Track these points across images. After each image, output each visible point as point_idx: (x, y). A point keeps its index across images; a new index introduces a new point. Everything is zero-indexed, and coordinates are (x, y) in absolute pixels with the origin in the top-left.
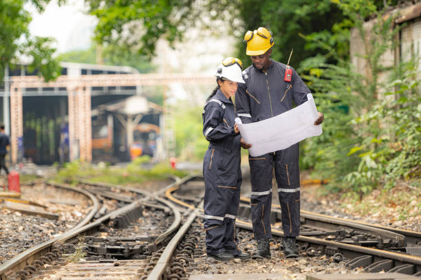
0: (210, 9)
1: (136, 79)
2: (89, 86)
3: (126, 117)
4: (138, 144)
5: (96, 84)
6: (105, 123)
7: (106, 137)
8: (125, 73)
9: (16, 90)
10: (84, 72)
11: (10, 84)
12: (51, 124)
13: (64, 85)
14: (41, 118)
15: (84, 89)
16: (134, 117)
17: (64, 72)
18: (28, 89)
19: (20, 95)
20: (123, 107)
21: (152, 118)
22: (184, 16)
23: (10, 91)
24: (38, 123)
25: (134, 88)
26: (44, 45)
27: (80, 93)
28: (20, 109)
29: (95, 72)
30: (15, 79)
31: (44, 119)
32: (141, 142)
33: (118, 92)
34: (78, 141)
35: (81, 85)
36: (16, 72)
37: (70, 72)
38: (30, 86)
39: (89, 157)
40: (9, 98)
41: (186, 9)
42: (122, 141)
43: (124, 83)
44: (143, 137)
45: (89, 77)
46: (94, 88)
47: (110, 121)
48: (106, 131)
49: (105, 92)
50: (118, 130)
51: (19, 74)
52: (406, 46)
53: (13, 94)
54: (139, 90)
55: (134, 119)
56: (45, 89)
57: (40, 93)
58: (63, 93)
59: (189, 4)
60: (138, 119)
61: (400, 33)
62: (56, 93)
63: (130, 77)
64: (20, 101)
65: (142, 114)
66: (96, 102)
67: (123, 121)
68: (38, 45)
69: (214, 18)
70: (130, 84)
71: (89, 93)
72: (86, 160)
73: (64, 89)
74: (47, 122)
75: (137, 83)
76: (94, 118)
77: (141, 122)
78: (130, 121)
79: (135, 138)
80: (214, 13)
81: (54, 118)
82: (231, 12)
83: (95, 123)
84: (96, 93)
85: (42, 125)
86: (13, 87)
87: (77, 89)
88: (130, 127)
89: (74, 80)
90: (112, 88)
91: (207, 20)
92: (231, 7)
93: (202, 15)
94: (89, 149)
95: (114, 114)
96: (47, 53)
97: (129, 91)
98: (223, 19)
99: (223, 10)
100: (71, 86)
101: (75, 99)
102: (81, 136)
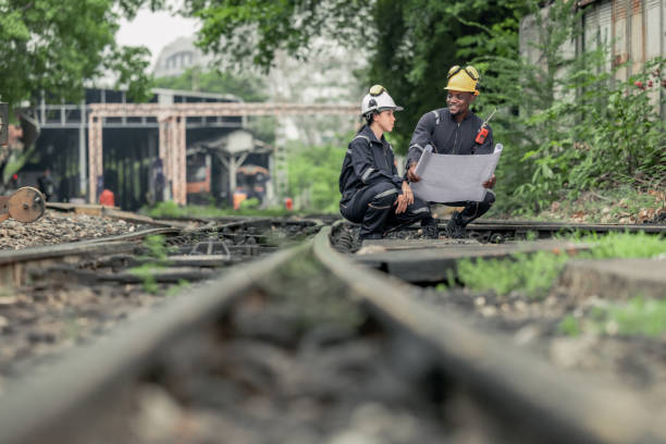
0: (338, 15)
1: (241, 108)
2: (183, 115)
3: (228, 156)
4: (242, 191)
5: (192, 113)
6: (203, 163)
7: (204, 180)
8: (229, 101)
9: (95, 119)
10: (178, 99)
11: (88, 112)
12: (137, 165)
13: (154, 114)
14: (123, 158)
15: (179, 119)
16: (236, 156)
17: (155, 99)
18: (109, 119)
19: (100, 125)
20: (224, 145)
21: (259, 158)
22: (306, 22)
23: (87, 121)
24: (121, 164)
25: (238, 119)
26: (134, 58)
27: (174, 124)
28: (100, 143)
29: (191, 100)
30: (94, 106)
31: (127, 160)
32: (245, 187)
33: (219, 124)
34: (170, 184)
35: (175, 114)
36: (93, 96)
37: (161, 99)
38: (112, 115)
39: (184, 202)
40: (87, 130)
41: (309, 13)
42: (224, 186)
43: (226, 113)
44: (248, 181)
45: (183, 106)
46: (190, 120)
47: (208, 161)
48: (204, 172)
49: (203, 124)
50: (218, 172)
51: (99, 101)
52: (590, 34)
53: (91, 125)
54: (245, 124)
55: (237, 159)
56: (130, 119)
57: (124, 124)
58: (151, 125)
59: (312, 8)
61: (583, 18)
62: (144, 124)
63: (234, 106)
64: (100, 133)
65: (247, 151)
66: (193, 137)
67: (224, 162)
68: (127, 58)
69: (341, 25)
70: (235, 114)
71: (183, 124)
72: (180, 205)
73: (153, 119)
74: (131, 164)
75: (243, 113)
76: (189, 158)
77: (246, 163)
78: (233, 160)
79: (239, 182)
80: (341, 19)
81: (140, 159)
83: (190, 163)
84: (193, 125)
85: (125, 166)
86: (92, 116)
87: (170, 118)
88: (234, 168)
89: (164, 109)
90: (212, 119)
91: (333, 27)
92: (363, 12)
93: (327, 21)
94: (183, 193)
95: (213, 152)
96: (138, 67)
97: (233, 124)
98: (353, 26)
99: (353, 16)
100: (161, 116)
101: (168, 132)
102: (174, 177)
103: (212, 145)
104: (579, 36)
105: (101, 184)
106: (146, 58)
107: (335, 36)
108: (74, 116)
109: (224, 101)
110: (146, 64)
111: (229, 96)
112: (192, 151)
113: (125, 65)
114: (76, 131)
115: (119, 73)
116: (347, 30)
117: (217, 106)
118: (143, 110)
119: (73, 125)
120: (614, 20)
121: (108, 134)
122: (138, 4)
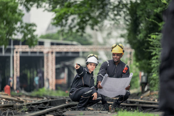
0: (114, 11)
1: (80, 48)
2: (54, 51)
5: (58, 50)
6: (63, 71)
7: (64, 78)
8: (74, 45)
9: (17, 52)
10: (52, 44)
11: (14, 49)
13: (42, 50)
14: (30, 69)
15: (52, 53)
18: (23, 52)
19: (18, 55)
20: (73, 63)
22: (100, 14)
23: (13, 53)
25: (78, 53)
26: (29, 28)
27: (50, 55)
28: (18, 62)
29: (58, 44)
30: (16, 47)
31: (32, 70)
33: (70, 55)
34: (48, 80)
35: (50, 50)
36: (17, 42)
37: (45, 44)
38: (24, 50)
39: (54, 88)
40: (13, 57)
41: (101, 10)
43: (73, 50)
45: (54, 47)
46: (57, 53)
47: (66, 70)
48: (64, 75)
49: (63, 55)
51: (19, 44)
53: (15, 54)
54: (81, 54)
56: (32, 52)
57: (29, 54)
58: (41, 55)
59: (103, 8)
62: (38, 55)
63: (76, 47)
64: (19, 58)
67: (72, 70)
68: (26, 28)
69: (115, 15)
70: (76, 51)
71: (54, 55)
72: (52, 90)
73: (42, 53)
76: (57, 69)
80: (116, 12)
82: (124, 12)
83: (58, 71)
84: (58, 55)
85: (30, 73)
86: (15, 51)
87: (48, 53)
89: (47, 48)
90: (67, 53)
91: (112, 16)
92: (125, 10)
93: (110, 13)
94: (54, 84)
95: (68, 67)
96: (31, 32)
97: (76, 55)
98: (120, 15)
99: (120, 11)
100: (45, 51)
101: (47, 58)
102: (50, 77)
103: (67, 63)
105: (18, 80)
106: (34, 28)
109: (72, 45)
110: (34, 31)
111: (75, 43)
112: (58, 66)
113: (26, 31)
114: (9, 57)
115: (23, 34)
116: (118, 17)
117: (69, 47)
118: (37, 49)
119: (7, 55)
121: (21, 58)
122: (31, 5)
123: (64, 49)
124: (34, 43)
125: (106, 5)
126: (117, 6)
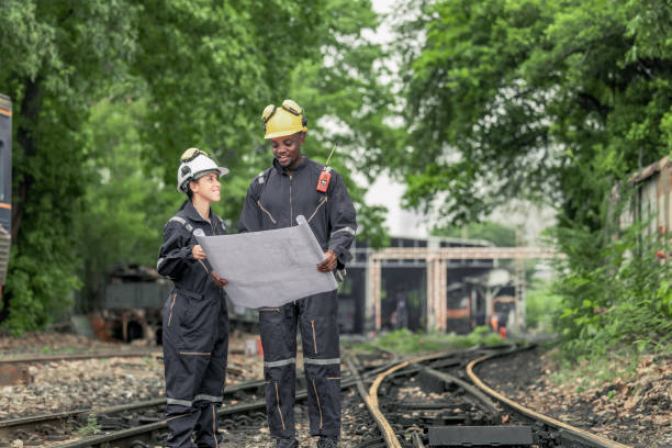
0: (530, 181)
1: (495, 253)
2: (445, 257)
3: (485, 289)
5: (451, 256)
7: (465, 308)
8: (482, 246)
9: (375, 261)
10: (443, 245)
11: (370, 255)
13: (423, 256)
15: (441, 261)
16: (492, 289)
17: (424, 244)
18: (388, 261)
19: (378, 265)
20: (486, 280)
25: (491, 261)
27: (437, 264)
28: (378, 279)
29: (453, 245)
33: (475, 264)
34: (433, 311)
35: (438, 257)
37: (430, 245)
38: (388, 257)
39: (444, 326)
45: (446, 250)
46: (453, 261)
47: (474, 294)
48: (466, 301)
49: (463, 264)
50: (480, 302)
53: (372, 264)
54: (496, 264)
55: (492, 291)
56: (406, 261)
57: (401, 264)
58: (422, 265)
59: (509, 175)
60: (497, 291)
61: (640, 191)
62: (416, 264)
63: (486, 250)
64: (379, 272)
65: (500, 286)
67: (484, 294)
68: (368, 215)
69: (533, 189)
70: (485, 257)
71: (444, 265)
72: (440, 330)
73: (423, 261)
76: (449, 294)
77: (500, 294)
78: (489, 292)
80: (534, 184)
82: (551, 184)
84: (454, 265)
86: (372, 259)
87: (433, 261)
88: (489, 299)
89: (432, 253)
90: (469, 261)
91: (527, 191)
92: (552, 179)
94: (444, 319)
96: (377, 221)
97: (485, 267)
98: (543, 190)
99: (543, 182)
100: (429, 258)
101: (433, 271)
102: (437, 306)
103: (475, 280)
104: (636, 207)
106: (383, 215)
107: (529, 198)
108: (362, 257)
109: (479, 246)
110: (383, 220)
111: (484, 242)
112: (456, 286)
114: (363, 270)
116: (538, 194)
117: (470, 250)
118: (414, 253)
119: (361, 265)
120: (658, 196)
121: (385, 272)
122: (378, 172)
123: (463, 254)
124: (385, 243)
125: (515, 170)
126: (538, 172)
